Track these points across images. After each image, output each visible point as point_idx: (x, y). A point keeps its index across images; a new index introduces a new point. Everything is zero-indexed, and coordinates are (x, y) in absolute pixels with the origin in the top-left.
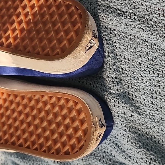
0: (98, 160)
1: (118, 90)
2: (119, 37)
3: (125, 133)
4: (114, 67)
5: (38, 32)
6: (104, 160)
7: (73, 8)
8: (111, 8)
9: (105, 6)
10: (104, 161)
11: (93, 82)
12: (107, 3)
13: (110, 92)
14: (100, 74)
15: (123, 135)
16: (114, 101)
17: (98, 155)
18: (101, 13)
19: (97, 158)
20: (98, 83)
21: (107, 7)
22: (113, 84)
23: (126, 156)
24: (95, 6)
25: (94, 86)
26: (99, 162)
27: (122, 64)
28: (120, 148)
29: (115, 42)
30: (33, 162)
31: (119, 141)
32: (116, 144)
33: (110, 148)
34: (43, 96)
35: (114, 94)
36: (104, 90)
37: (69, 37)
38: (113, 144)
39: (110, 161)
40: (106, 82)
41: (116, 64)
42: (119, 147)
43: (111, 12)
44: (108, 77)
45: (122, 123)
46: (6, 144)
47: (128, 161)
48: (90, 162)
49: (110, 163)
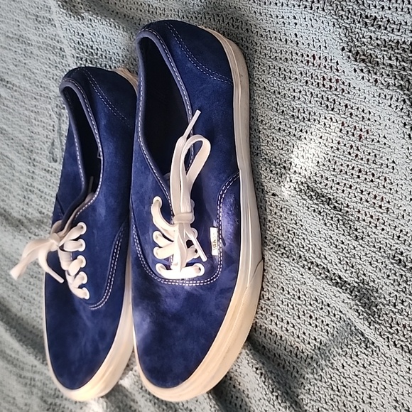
8: (328, 272)
43: (326, 277)
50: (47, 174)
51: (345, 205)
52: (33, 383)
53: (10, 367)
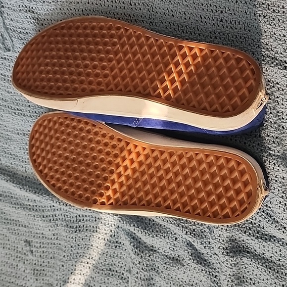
0: (243, 232)
1: (278, 152)
2: (283, 92)
3: (282, 200)
4: (275, 125)
5: (203, 86)
6: (251, 232)
7: (244, 62)
8: (277, 60)
9: (269, 56)
10: (250, 234)
11: (248, 141)
12: (272, 53)
13: (270, 153)
14: (256, 132)
15: (279, 202)
16: (274, 164)
17: (243, 226)
18: (265, 64)
19: (242, 229)
20: (254, 143)
21: (272, 58)
22: (274, 145)
23: (279, 227)
24: (259, 57)
25: (249, 145)
26: (244, 234)
27: (283, 122)
28: (273, 218)
29: (278, 97)
30: (156, 233)
31: (271, 210)
32: (267, 213)
33: (259, 218)
34: (197, 154)
35: (274, 155)
36: (261, 150)
37: (240, 94)
38: (263, 214)
39: (258, 233)
40: (265, 141)
41: (278, 122)
42: (271, 217)
43: (277, 64)
44: (268, 136)
45: (280, 189)
46: (149, 205)
47: (282, 233)
48: (233, 234)
49: (258, 235)
50: (5, 61)
51: (281, 7)
52: (55, 218)
53: (33, 213)
